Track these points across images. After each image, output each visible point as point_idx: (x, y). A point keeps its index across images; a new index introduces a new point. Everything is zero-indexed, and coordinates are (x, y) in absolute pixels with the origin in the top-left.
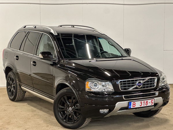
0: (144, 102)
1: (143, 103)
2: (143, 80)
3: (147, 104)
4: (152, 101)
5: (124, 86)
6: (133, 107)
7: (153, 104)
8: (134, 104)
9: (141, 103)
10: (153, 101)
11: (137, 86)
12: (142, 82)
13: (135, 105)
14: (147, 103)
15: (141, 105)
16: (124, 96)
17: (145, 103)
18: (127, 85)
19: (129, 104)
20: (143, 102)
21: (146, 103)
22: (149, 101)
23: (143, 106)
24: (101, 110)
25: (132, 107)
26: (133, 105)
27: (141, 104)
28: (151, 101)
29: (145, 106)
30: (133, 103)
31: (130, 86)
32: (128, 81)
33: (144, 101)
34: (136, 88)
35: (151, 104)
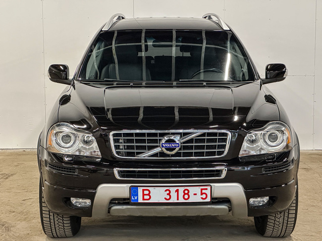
0: (177, 191)
1: (174, 194)
3: (186, 197)
4: (203, 191)
6: (144, 199)
7: (208, 200)
8: (146, 192)
9: (168, 192)
10: (208, 192)
13: (149, 194)
14: (188, 194)
15: (168, 197)
17: (181, 193)
18: (135, 144)
19: (133, 191)
20: (173, 190)
21: (185, 194)
23: (174, 200)
25: (140, 200)
26: (144, 195)
27: (169, 194)
28: (202, 189)
29: (181, 200)
30: (143, 190)
31: (144, 148)
33: (176, 188)
35: (202, 198)
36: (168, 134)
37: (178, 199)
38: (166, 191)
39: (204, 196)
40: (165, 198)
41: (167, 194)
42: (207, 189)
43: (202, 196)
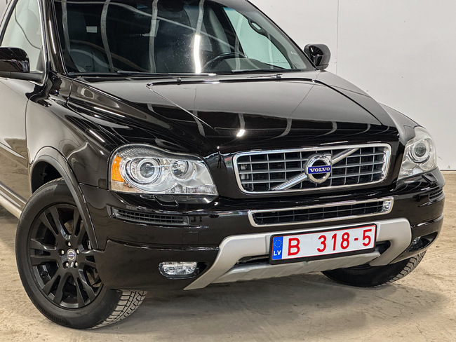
0: (335, 237)
1: (330, 242)
2: (335, 152)
3: (345, 244)
4: (367, 234)
5: (257, 177)
6: (290, 254)
7: (371, 246)
8: (293, 243)
9: (323, 240)
10: (372, 234)
11: (311, 176)
12: (328, 159)
13: (297, 246)
14: (347, 240)
15: (322, 247)
16: (255, 215)
17: (339, 240)
18: (269, 171)
19: (275, 244)
20: (329, 235)
21: (344, 240)
22: (356, 233)
23: (329, 251)
24: (166, 266)
25: (285, 256)
26: (290, 247)
27: (323, 243)
28: (365, 231)
29: (339, 250)
30: (290, 240)
31: (281, 176)
32: (272, 156)
33: (333, 233)
34: (307, 183)
35: (364, 244)
36: (314, 153)
37: (334, 249)
38: (320, 238)
39: (367, 241)
40: (319, 250)
41: (322, 243)
42: (370, 230)
43: (364, 241)
